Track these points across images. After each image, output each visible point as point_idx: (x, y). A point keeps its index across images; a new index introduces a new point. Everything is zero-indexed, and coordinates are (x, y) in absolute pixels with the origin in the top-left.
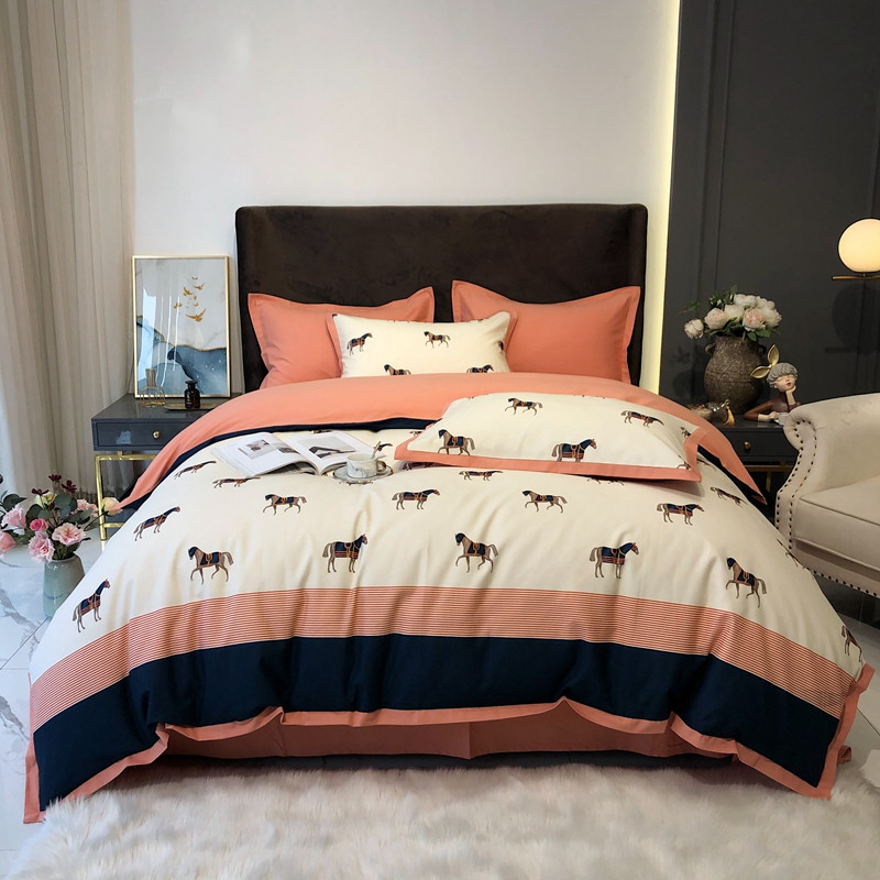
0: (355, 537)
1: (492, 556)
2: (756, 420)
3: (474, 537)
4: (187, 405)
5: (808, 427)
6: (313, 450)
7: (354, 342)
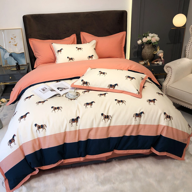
0: (76, 117)
1: (110, 118)
2: (154, 64)
3: (105, 114)
4: (17, 69)
5: (170, 68)
6: (58, 88)
7: (59, 51)
